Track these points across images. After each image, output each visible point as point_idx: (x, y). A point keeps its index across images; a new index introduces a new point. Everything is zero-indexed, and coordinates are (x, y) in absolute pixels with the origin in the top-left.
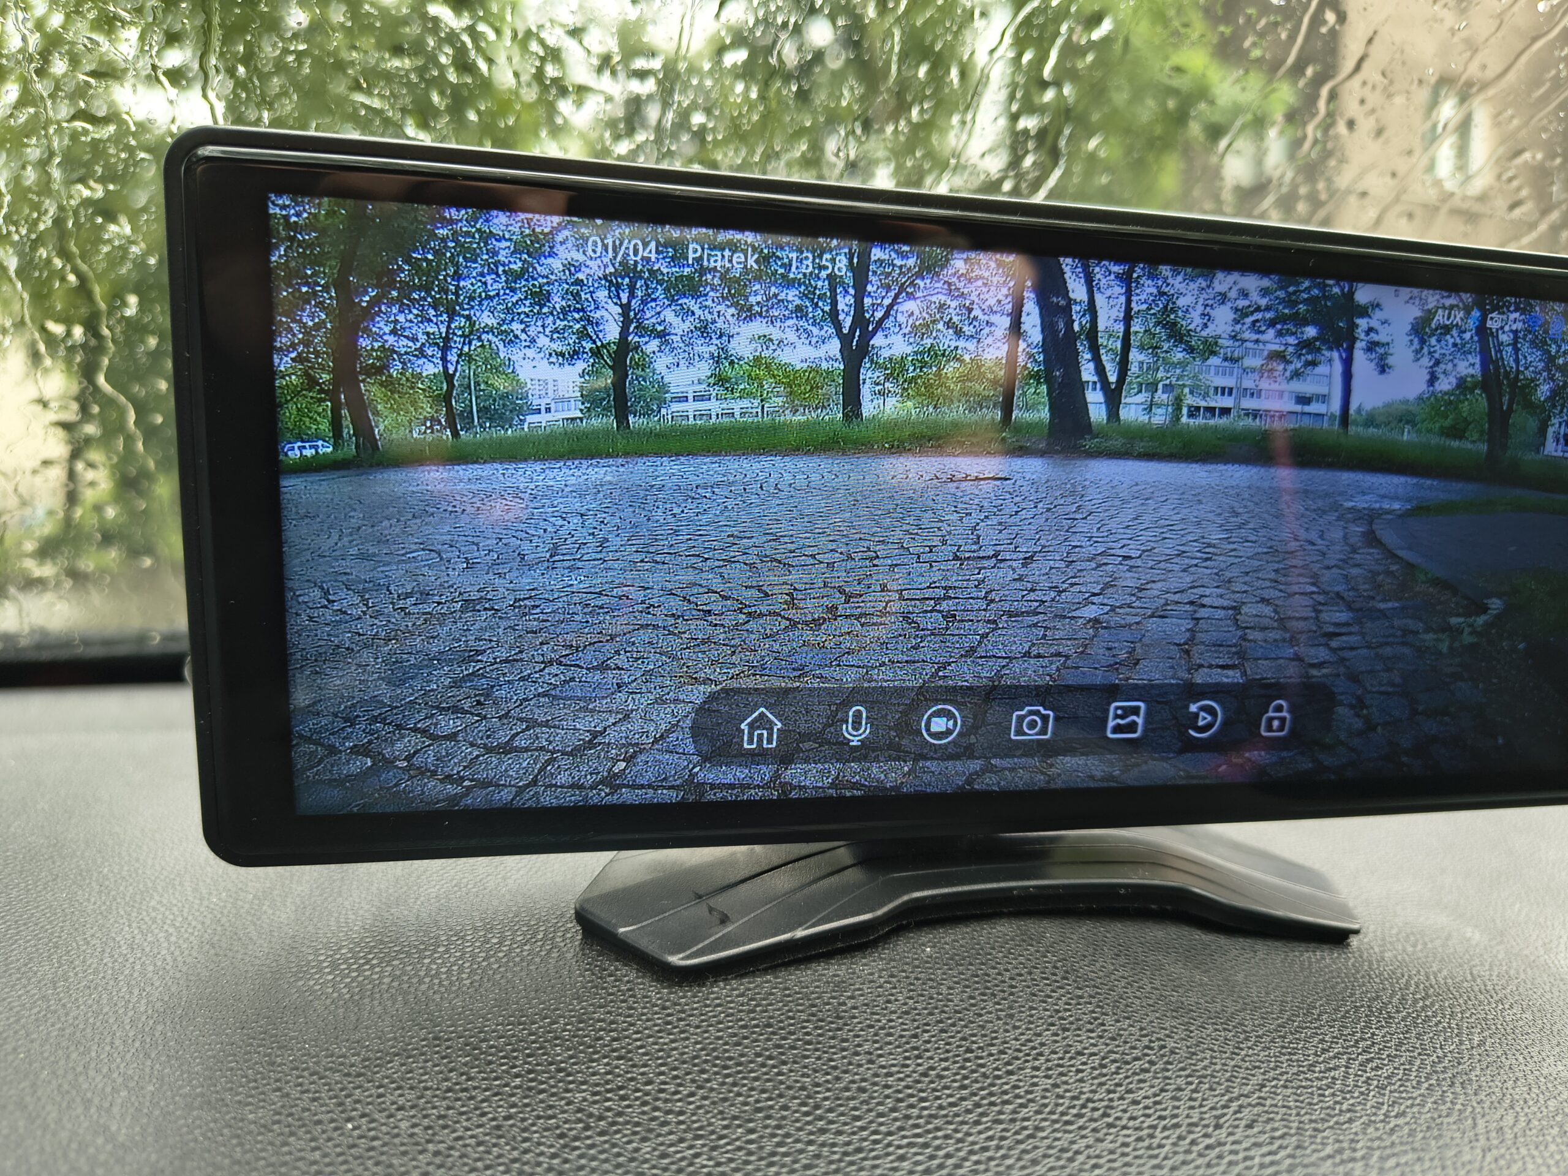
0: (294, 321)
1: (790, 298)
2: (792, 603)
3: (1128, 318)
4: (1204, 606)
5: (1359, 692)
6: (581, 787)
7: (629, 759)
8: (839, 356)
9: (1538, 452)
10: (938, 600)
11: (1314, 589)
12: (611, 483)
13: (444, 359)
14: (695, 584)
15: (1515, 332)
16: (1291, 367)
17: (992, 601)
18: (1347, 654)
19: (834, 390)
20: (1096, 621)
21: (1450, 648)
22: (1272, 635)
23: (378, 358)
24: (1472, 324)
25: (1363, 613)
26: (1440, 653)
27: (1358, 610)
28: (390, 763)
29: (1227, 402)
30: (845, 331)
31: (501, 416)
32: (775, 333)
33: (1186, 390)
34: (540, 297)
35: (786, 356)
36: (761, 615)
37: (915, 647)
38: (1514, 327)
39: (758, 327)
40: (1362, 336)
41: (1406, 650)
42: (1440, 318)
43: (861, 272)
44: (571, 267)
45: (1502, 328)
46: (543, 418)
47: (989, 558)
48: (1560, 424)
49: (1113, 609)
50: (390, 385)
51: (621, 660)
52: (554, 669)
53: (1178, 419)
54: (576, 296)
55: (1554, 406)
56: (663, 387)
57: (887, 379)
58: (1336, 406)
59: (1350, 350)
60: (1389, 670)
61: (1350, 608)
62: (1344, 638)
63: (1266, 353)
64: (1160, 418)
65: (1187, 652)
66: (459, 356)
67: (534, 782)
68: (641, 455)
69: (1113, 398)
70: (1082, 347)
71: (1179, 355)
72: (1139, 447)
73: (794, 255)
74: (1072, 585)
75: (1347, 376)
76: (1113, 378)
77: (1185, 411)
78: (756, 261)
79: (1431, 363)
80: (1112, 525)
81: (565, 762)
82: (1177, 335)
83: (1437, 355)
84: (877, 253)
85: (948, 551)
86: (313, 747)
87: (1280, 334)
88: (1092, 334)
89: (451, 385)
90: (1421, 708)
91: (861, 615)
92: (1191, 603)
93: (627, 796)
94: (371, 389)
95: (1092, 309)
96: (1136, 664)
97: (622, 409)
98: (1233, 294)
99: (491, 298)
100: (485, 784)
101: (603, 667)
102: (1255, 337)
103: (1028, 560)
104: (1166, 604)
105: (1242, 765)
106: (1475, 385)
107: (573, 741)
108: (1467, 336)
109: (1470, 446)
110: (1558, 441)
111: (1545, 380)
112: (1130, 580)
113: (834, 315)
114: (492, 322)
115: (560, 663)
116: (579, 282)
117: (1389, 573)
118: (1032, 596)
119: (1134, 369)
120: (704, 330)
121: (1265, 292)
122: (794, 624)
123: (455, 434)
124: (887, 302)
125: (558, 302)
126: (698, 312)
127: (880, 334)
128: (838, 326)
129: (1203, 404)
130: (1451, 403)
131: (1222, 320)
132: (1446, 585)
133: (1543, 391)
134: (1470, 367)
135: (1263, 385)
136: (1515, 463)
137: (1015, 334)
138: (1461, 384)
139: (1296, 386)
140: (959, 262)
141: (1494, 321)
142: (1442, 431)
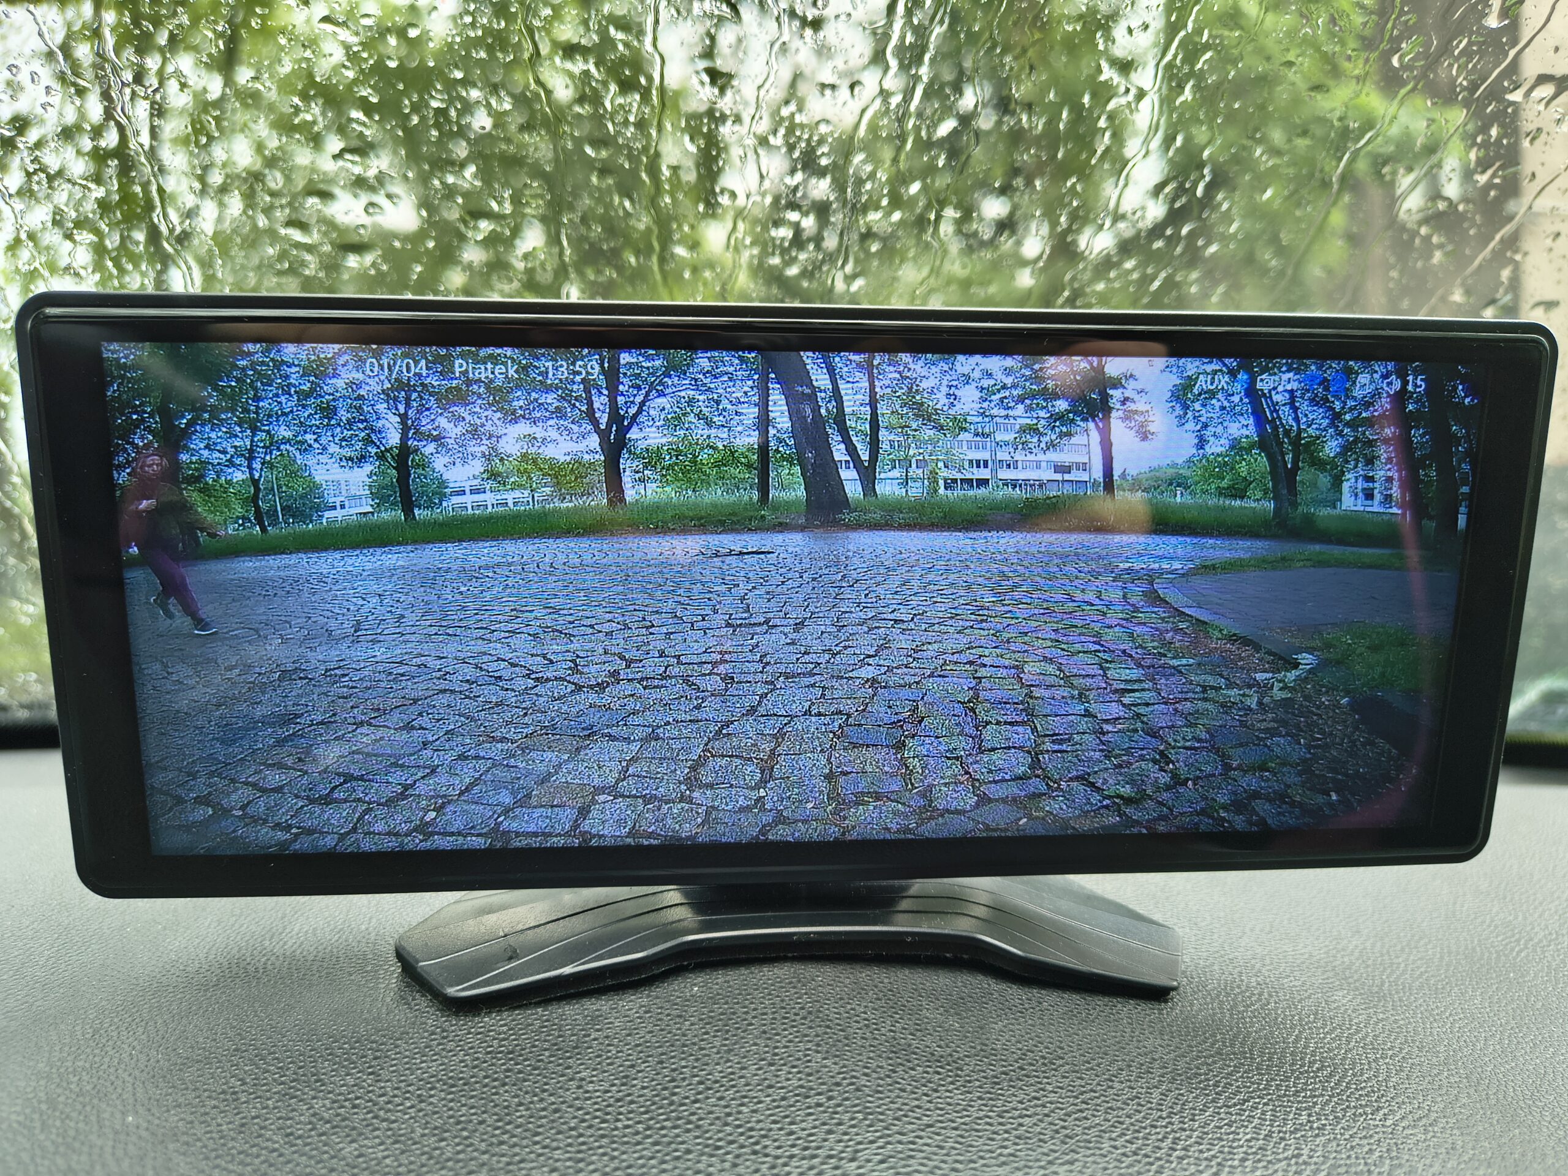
0: (128, 443)
1: (549, 401)
2: (575, 669)
3: (873, 403)
4: (985, 666)
5: (1162, 748)
6: (397, 834)
7: (439, 809)
8: (598, 449)
9: (1335, 508)
10: (715, 664)
11: (1098, 647)
12: (403, 567)
13: (250, 467)
14: (485, 654)
15: (1291, 392)
16: (1044, 439)
17: (768, 663)
18: (1142, 710)
19: (598, 477)
20: (874, 680)
21: (1260, 703)
22: (1059, 693)
23: (196, 469)
24: (1238, 387)
25: (1154, 671)
26: (1250, 709)
27: (1149, 667)
28: (227, 812)
29: (984, 473)
30: (603, 427)
31: (302, 513)
32: (538, 431)
33: (941, 464)
34: (328, 411)
36: (548, 680)
37: (698, 707)
38: (1289, 387)
39: (523, 428)
40: (1118, 406)
41: (1209, 706)
42: (1203, 383)
43: (612, 375)
44: (353, 385)
45: (1275, 388)
46: (338, 514)
47: (760, 624)
48: (1356, 478)
49: (890, 669)
50: (206, 490)
51: (425, 721)
52: (365, 730)
53: (936, 491)
54: (359, 409)
55: (1347, 462)
56: (443, 484)
57: (645, 467)
58: (1098, 474)
59: (1107, 420)
60: (1190, 725)
61: (1139, 665)
62: (1137, 694)
63: (1018, 427)
64: (916, 491)
65: (973, 710)
66: (263, 464)
67: (354, 830)
68: (428, 542)
69: (868, 475)
70: (832, 431)
71: (929, 433)
72: (898, 518)
73: (550, 364)
74: (845, 647)
75: (1106, 443)
76: (865, 457)
77: (941, 483)
78: (516, 372)
79: (1198, 427)
80: (880, 590)
81: (381, 812)
82: (926, 416)
83: (1203, 419)
84: (625, 358)
85: (719, 619)
86: (163, 798)
87: (1029, 409)
88: (840, 419)
89: (257, 490)
90: (1235, 764)
91: (642, 679)
92: (971, 663)
93: (439, 843)
95: (837, 394)
96: (920, 722)
97: (408, 505)
98: (976, 374)
99: (284, 414)
100: (310, 832)
101: (409, 728)
102: (1003, 413)
104: (945, 664)
105: (1043, 819)
106: (1252, 446)
107: (388, 792)
108: (1236, 399)
109: (1253, 505)
110: (1356, 495)
111: (1332, 437)
112: (904, 642)
113: (590, 414)
114: (288, 434)
115: (370, 724)
116: (360, 398)
117: (1177, 630)
118: (807, 658)
119: (885, 446)
120: (474, 432)
121: (1008, 371)
122: (579, 688)
123: (264, 529)
124: (639, 399)
125: (344, 415)
126: (468, 418)
127: (635, 429)
128: (595, 423)
129: (959, 476)
130: (1226, 464)
131: (969, 399)
132: (1246, 642)
133: (1331, 448)
134: (1243, 428)
135: (1019, 456)
136: (1309, 519)
137: (764, 422)
138: (1235, 445)
139: (1053, 456)
140: (703, 361)
141: (1264, 383)
142: (1221, 492)
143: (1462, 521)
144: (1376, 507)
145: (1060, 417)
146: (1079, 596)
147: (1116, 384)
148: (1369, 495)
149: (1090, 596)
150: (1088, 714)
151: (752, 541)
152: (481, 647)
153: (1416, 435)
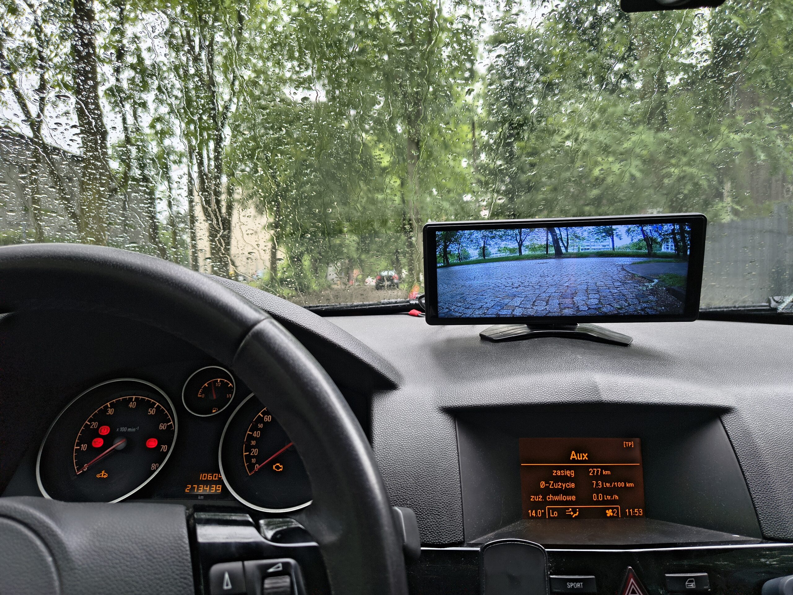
0: (439, 247)
1: (509, 238)
2: (512, 284)
3: (568, 235)
4: (589, 283)
5: (626, 298)
6: (480, 314)
7: (487, 310)
8: (518, 246)
9: (660, 251)
10: (538, 283)
11: (612, 279)
12: (483, 267)
13: (458, 251)
16: (600, 241)
17: (548, 283)
18: (621, 291)
19: (518, 251)
20: (568, 286)
21: (646, 289)
22: (604, 288)
23: (450, 252)
24: (639, 229)
25: (624, 283)
26: (644, 290)
28: (451, 310)
29: (589, 247)
30: (518, 242)
31: (467, 258)
32: (507, 243)
33: (580, 246)
34: (472, 241)
35: (509, 247)
36: (508, 286)
37: (535, 291)
38: (650, 229)
39: (504, 242)
40: (615, 234)
41: (635, 290)
42: (632, 229)
43: (520, 233)
44: (476, 237)
45: (647, 229)
46: (472, 258)
47: (546, 276)
48: (665, 245)
49: (571, 284)
50: (451, 255)
51: (485, 294)
52: (475, 296)
53: (579, 251)
54: (477, 240)
55: (663, 242)
56: (490, 252)
57: (526, 248)
58: (611, 246)
59: (613, 236)
60: (632, 294)
61: (620, 282)
62: (620, 288)
63: (595, 239)
64: (575, 251)
65: (587, 291)
66: (461, 250)
67: (473, 313)
68: (487, 263)
69: (566, 248)
70: (560, 241)
71: (577, 241)
72: (572, 256)
73: (510, 232)
74: (562, 280)
75: (613, 241)
76: (566, 245)
77: (580, 249)
78: (504, 233)
80: (569, 269)
81: (477, 310)
82: (577, 237)
83: (632, 236)
84: (523, 230)
85: (539, 275)
86: (440, 308)
87: (597, 235)
88: (561, 239)
89: (459, 255)
90: (641, 301)
91: (525, 286)
92: (586, 282)
93: (487, 316)
94: (449, 256)
95: (561, 234)
96: (577, 294)
97: (484, 256)
98: (587, 230)
99: (465, 242)
100: (465, 314)
101: (483, 295)
102: (592, 236)
103: (553, 276)
104: (581, 283)
105: (601, 312)
106: (643, 240)
107: (478, 307)
108: (639, 232)
109: (643, 251)
110: (665, 249)
112: (573, 279)
113: (516, 239)
114: (465, 245)
117: (628, 276)
118: (555, 282)
119: (570, 243)
120: (496, 244)
121: (593, 229)
122: (513, 288)
123: (460, 261)
124: (525, 237)
125: (474, 241)
126: (495, 241)
127: (524, 242)
129: (584, 248)
130: (637, 244)
131: (585, 234)
132: (643, 277)
133: (659, 240)
134: (641, 237)
135: (596, 244)
136: (655, 254)
137: (547, 240)
138: (639, 240)
139: (602, 244)
140: (536, 230)
141: (645, 228)
142: (636, 249)
143: (688, 253)
144: (669, 251)
145: (604, 236)
146: (608, 269)
147: (615, 230)
148: (668, 248)
149: (610, 269)
150: (610, 292)
151: (545, 261)
152: (496, 281)
153: (677, 237)
